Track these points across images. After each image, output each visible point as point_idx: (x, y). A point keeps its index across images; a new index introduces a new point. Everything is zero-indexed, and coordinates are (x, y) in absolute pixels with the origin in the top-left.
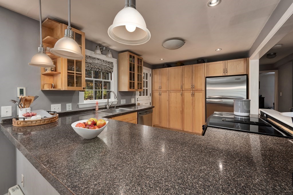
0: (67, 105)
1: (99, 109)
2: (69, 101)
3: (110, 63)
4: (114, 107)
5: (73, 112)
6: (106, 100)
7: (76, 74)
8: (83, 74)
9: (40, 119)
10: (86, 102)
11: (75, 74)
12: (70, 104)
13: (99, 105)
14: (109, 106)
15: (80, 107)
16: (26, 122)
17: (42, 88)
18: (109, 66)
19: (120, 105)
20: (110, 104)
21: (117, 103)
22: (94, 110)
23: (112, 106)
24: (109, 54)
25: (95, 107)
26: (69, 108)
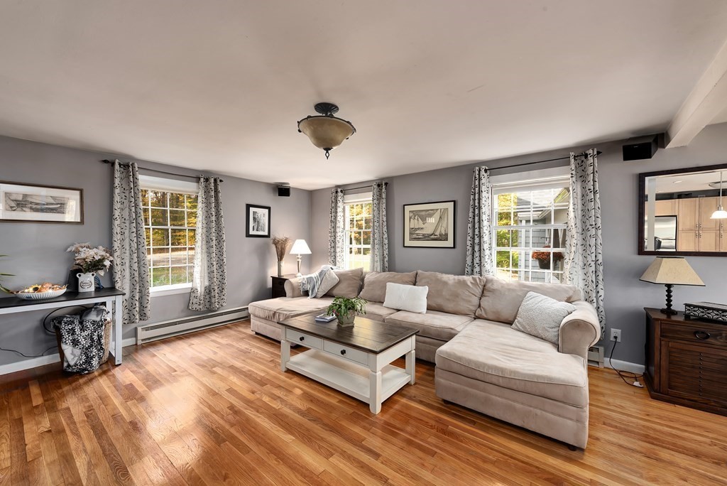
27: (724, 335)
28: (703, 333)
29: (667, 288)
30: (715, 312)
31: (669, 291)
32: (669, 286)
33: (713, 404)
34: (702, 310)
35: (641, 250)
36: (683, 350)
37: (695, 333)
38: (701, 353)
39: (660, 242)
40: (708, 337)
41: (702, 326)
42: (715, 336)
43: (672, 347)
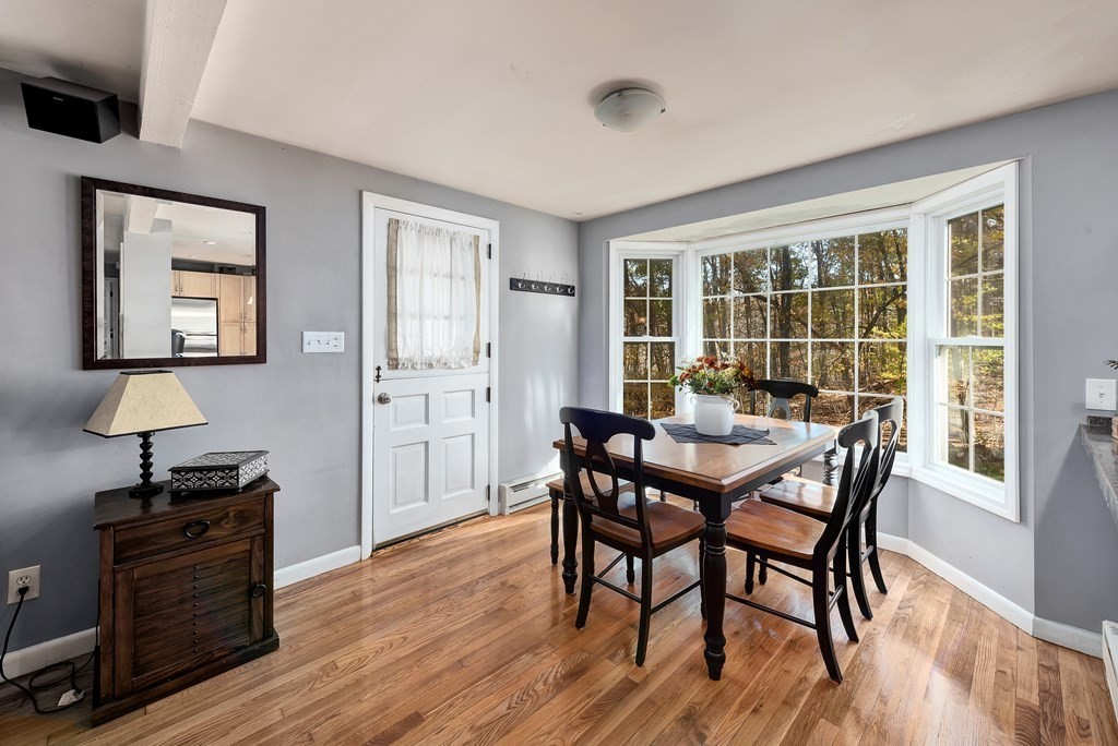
27: (231, 514)
28: (198, 523)
29: (141, 440)
30: (220, 474)
31: (146, 446)
32: (145, 435)
33: (219, 654)
34: (198, 475)
35: (89, 361)
36: (162, 575)
37: (184, 530)
38: (194, 566)
39: (182, 339)
40: (207, 528)
41: (196, 510)
42: (217, 523)
43: (140, 579)
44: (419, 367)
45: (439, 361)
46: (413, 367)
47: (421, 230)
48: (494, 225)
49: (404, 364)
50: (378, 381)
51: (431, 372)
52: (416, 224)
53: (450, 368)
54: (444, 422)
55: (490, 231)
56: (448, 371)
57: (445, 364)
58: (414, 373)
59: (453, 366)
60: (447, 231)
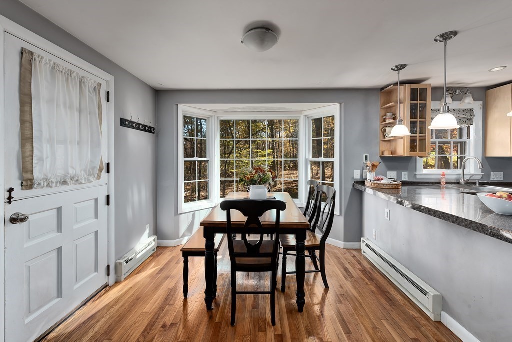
0: (403, 173)
1: (447, 183)
2: (406, 169)
3: (466, 111)
4: (475, 184)
5: (410, 182)
6: (459, 171)
7: (420, 137)
8: (428, 136)
9: (387, 183)
10: (425, 171)
11: (418, 137)
12: (407, 173)
13: (447, 177)
14: (464, 181)
15: (418, 177)
16: (379, 184)
17: (381, 154)
18: (465, 116)
19: (490, 182)
20: (467, 178)
21: (482, 178)
22: (440, 183)
23: (470, 181)
24: (468, 98)
25: (441, 179)
26: (405, 177)
44: (54, 185)
45: (72, 179)
46: (48, 185)
47: (54, 67)
48: (111, 78)
49: (39, 184)
50: (10, 203)
51: (65, 188)
52: (50, 61)
53: (81, 183)
54: (75, 227)
55: (108, 82)
56: (78, 186)
57: (78, 180)
58: (49, 190)
59: (84, 182)
60: (78, 74)
